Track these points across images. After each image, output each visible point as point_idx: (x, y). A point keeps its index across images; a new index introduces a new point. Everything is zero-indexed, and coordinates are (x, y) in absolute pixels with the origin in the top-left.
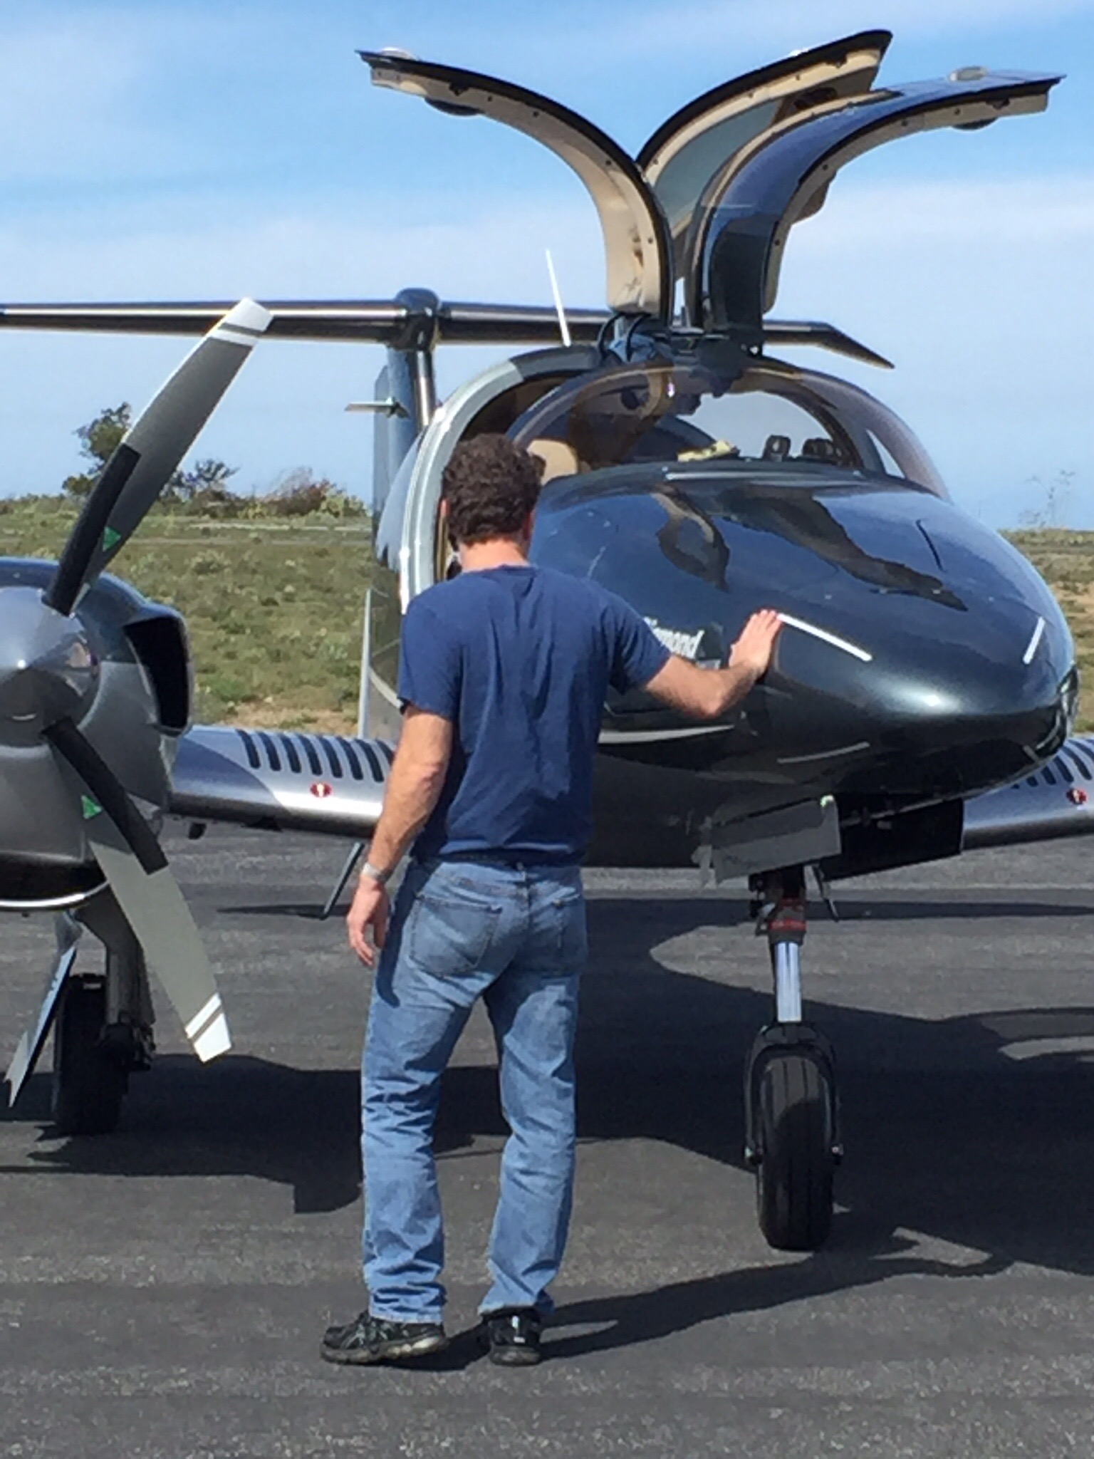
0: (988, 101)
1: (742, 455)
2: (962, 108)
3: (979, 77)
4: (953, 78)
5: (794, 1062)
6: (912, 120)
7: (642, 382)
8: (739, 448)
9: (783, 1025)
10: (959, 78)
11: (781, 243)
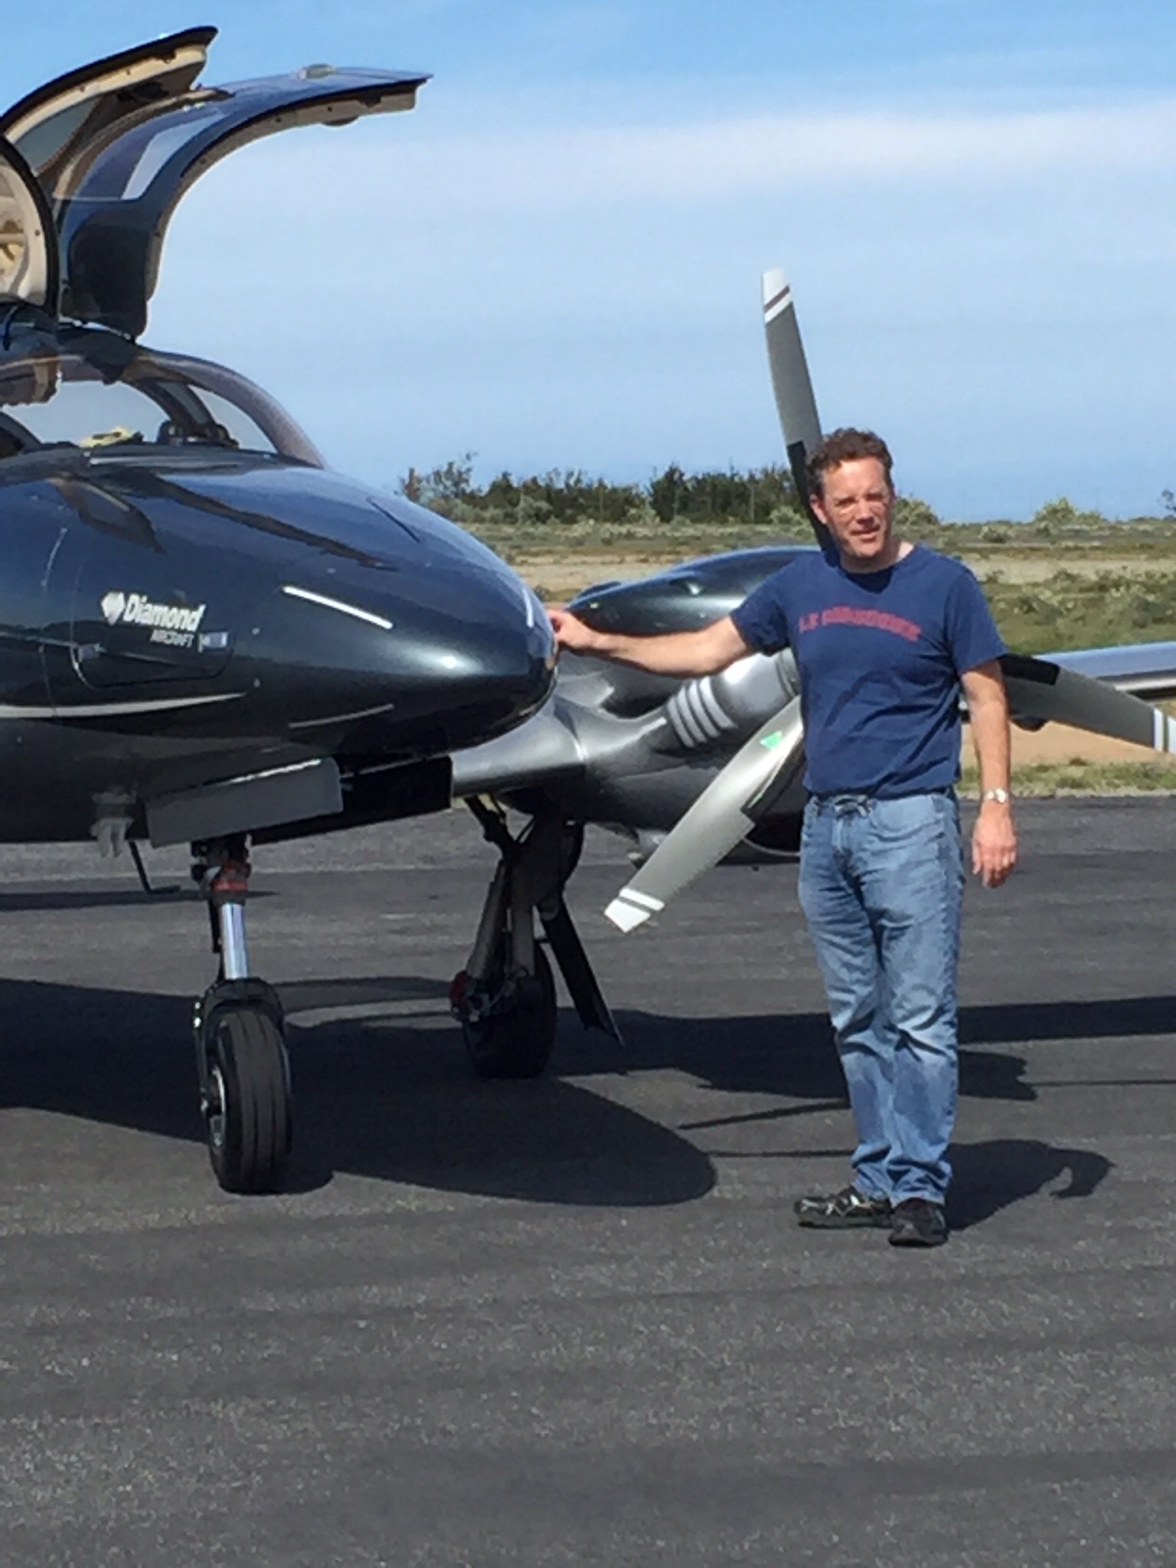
0: (361, 99)
1: (145, 439)
2: (335, 105)
3: (329, 75)
4: (303, 75)
5: (248, 1015)
8: (143, 433)
9: (231, 982)
10: (309, 75)
11: (160, 235)
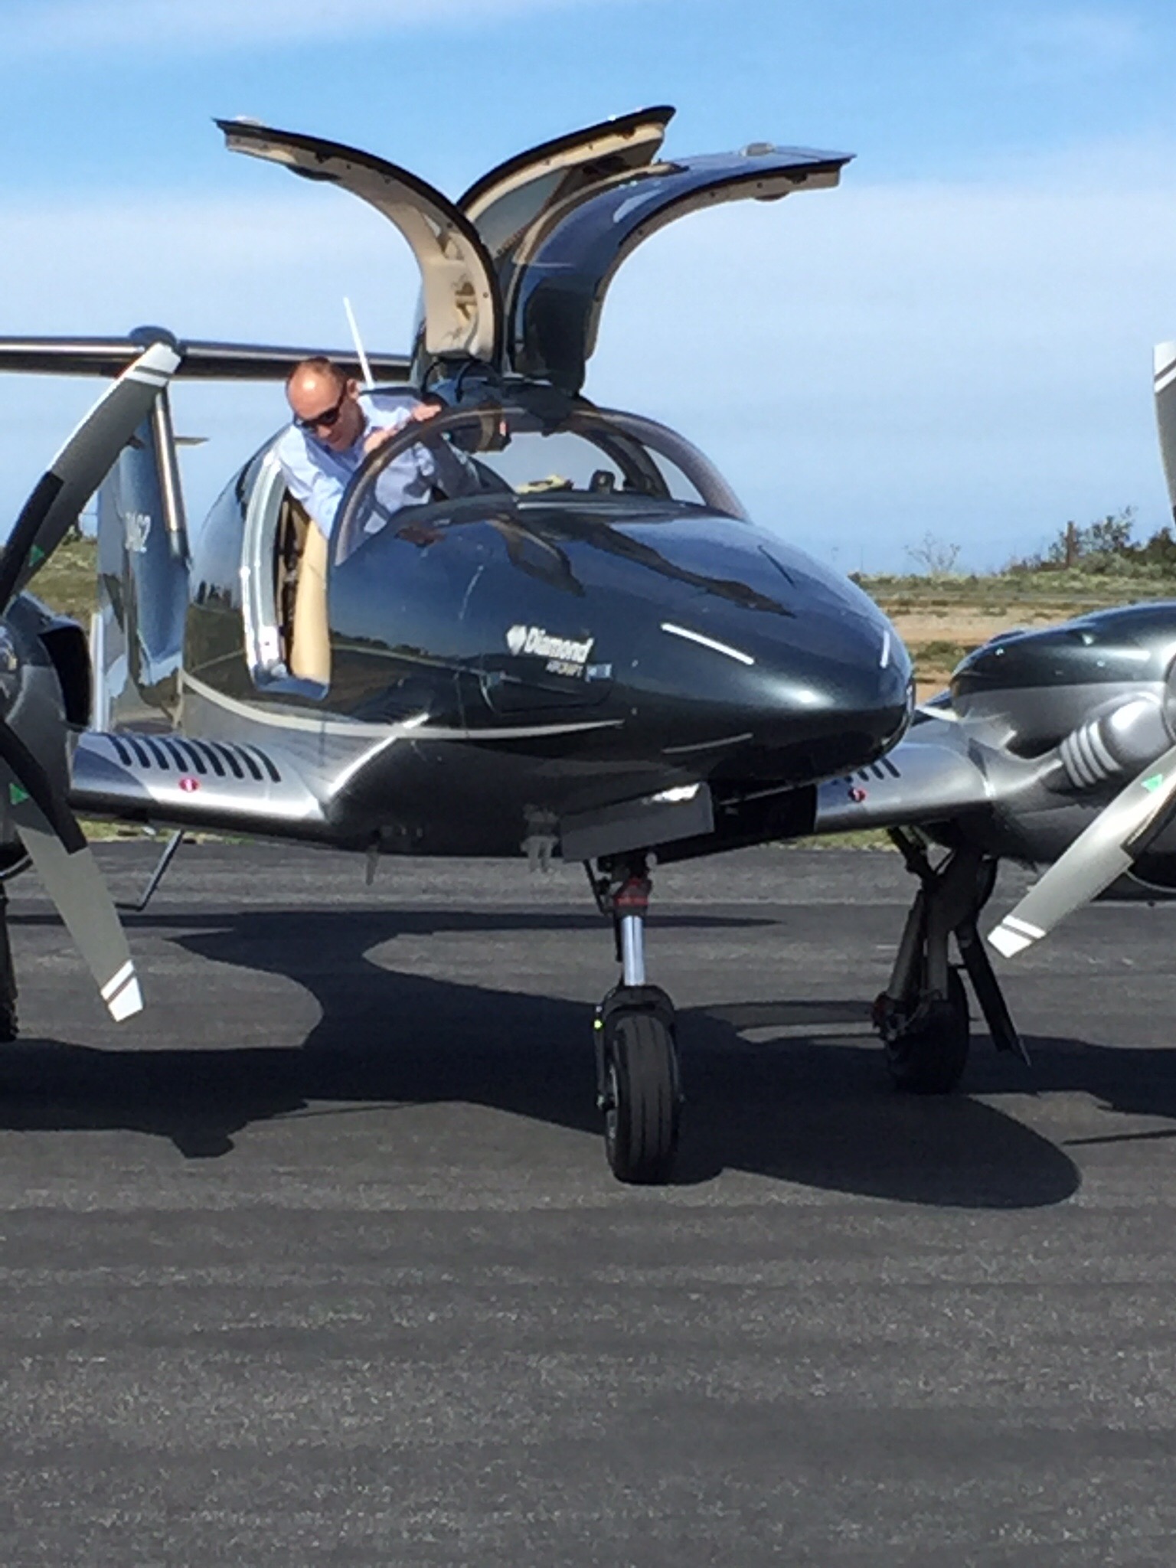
0: (789, 176)
2: (765, 182)
3: (767, 152)
4: (744, 153)
5: (643, 1019)
6: (719, 192)
7: (472, 422)
8: (573, 480)
9: (630, 988)
10: (749, 153)
11: (600, 299)
